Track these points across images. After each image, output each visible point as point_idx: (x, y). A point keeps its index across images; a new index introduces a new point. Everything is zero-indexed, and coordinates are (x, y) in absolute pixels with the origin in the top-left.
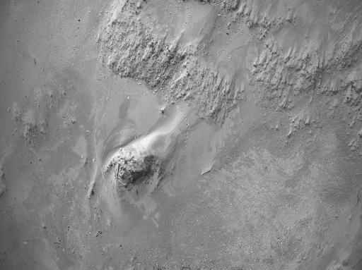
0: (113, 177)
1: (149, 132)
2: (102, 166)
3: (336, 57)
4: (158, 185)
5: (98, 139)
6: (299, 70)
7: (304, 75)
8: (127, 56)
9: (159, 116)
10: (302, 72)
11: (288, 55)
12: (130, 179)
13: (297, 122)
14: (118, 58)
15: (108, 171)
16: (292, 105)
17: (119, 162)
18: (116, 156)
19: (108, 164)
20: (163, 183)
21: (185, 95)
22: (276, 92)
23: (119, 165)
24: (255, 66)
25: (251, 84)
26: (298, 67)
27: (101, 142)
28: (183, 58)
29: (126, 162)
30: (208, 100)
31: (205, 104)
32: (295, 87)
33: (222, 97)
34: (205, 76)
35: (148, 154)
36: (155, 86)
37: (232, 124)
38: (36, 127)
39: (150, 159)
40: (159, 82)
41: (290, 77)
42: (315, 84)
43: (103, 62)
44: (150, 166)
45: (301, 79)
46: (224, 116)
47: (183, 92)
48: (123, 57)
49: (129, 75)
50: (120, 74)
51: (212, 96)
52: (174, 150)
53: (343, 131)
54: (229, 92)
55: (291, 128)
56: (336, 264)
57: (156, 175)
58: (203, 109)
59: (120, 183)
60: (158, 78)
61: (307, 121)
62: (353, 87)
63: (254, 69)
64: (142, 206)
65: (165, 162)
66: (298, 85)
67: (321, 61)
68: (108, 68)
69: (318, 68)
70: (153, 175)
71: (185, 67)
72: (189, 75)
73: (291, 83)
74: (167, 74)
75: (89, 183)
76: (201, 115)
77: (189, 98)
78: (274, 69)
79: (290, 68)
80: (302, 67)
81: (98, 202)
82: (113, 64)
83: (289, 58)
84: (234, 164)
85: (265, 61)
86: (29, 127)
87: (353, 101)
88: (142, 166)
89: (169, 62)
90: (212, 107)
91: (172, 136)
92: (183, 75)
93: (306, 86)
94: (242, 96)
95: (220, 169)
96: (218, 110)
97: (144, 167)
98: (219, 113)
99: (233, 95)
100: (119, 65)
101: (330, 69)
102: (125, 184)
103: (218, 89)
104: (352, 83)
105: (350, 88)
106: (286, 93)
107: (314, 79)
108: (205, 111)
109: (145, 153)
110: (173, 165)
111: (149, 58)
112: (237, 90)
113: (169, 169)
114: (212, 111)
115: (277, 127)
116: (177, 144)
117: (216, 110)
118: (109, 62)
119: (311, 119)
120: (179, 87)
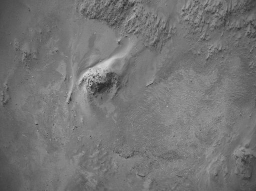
0: (84, 88)
1: (110, 57)
2: (77, 81)
3: (240, 4)
4: (116, 94)
5: (74, 62)
6: (214, 13)
7: (217, 17)
8: (94, 4)
9: (116, 45)
10: (216, 14)
11: (206, 3)
12: (96, 89)
13: (213, 49)
14: (87, 6)
15: (81, 84)
16: (209, 37)
17: (89, 78)
18: (86, 74)
19: (81, 79)
20: (119, 92)
21: (134, 30)
22: (198, 29)
23: (89, 79)
24: (183, 11)
25: (181, 23)
26: (214, 11)
27: (76, 64)
28: (133, 5)
29: (94, 77)
30: (151, 34)
31: (149, 37)
32: (211, 25)
33: (160, 32)
34: (148, 17)
35: (109, 72)
36: (113, 25)
37: (168, 51)
38: (30, 55)
39: (110, 75)
40: (116, 22)
41: (208, 18)
42: (225, 23)
43: (77, 8)
44: (110, 80)
45: (216, 19)
46: (162, 45)
47: (133, 29)
48: (91, 5)
49: (95, 18)
50: (89, 17)
51: (153, 31)
52: (127, 69)
53: (245, 56)
54: (165, 29)
55: (209, 54)
56: (240, 147)
57: (115, 86)
58: (147, 40)
59: (89, 92)
60: (115, 19)
61: (220, 49)
62: (252, 24)
63: (182, 13)
64: (105, 109)
65: (121, 77)
66: (213, 23)
67: (230, 7)
68: (80, 13)
69: (227, 11)
70: (112, 86)
71: (134, 11)
72: (137, 16)
73: (208, 22)
74: (122, 16)
75: (68, 93)
76: (146, 44)
77: (137, 33)
78: (196, 13)
79: (208, 12)
80: (216, 11)
81: (74, 106)
82: (84, 10)
83: (207, 5)
84: (169, 79)
85: (190, 7)
86: (25, 55)
87: (252, 35)
88: (105, 80)
89: (123, 8)
90: (153, 39)
91: (126, 59)
92: (133, 16)
93: (219, 24)
94: (174, 32)
95: (159, 82)
96: (158, 41)
97: (107, 80)
98: (159, 43)
99: (168, 31)
100: (88, 10)
101: (235, 12)
102: (93, 93)
103: (158, 26)
104: (251, 22)
105: (249, 26)
106: (205, 29)
107: (224, 19)
108: (148, 42)
109: (107, 70)
110: (127, 79)
111: (109, 5)
112: (171, 28)
113: (124, 82)
114: (153, 42)
115: (199, 52)
116: (129, 64)
117: (156, 41)
118: (81, 9)
119: (223, 47)
120: (130, 25)
